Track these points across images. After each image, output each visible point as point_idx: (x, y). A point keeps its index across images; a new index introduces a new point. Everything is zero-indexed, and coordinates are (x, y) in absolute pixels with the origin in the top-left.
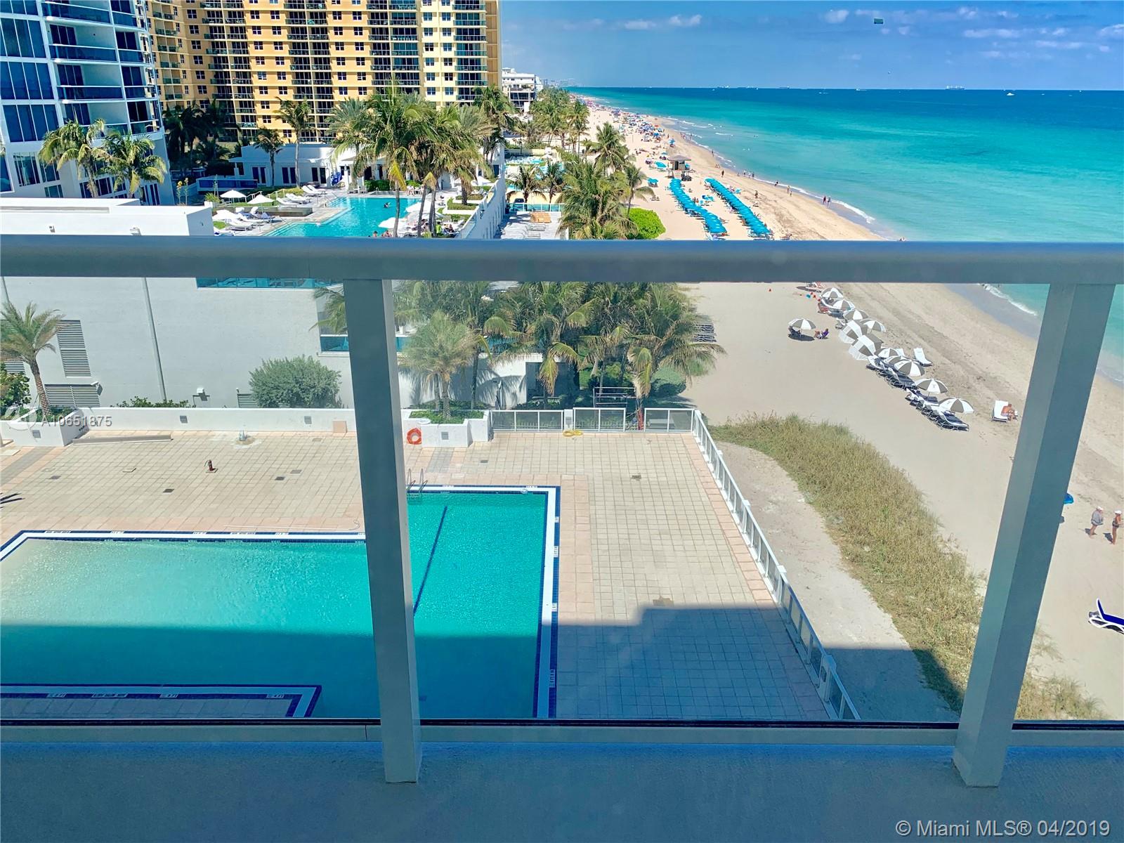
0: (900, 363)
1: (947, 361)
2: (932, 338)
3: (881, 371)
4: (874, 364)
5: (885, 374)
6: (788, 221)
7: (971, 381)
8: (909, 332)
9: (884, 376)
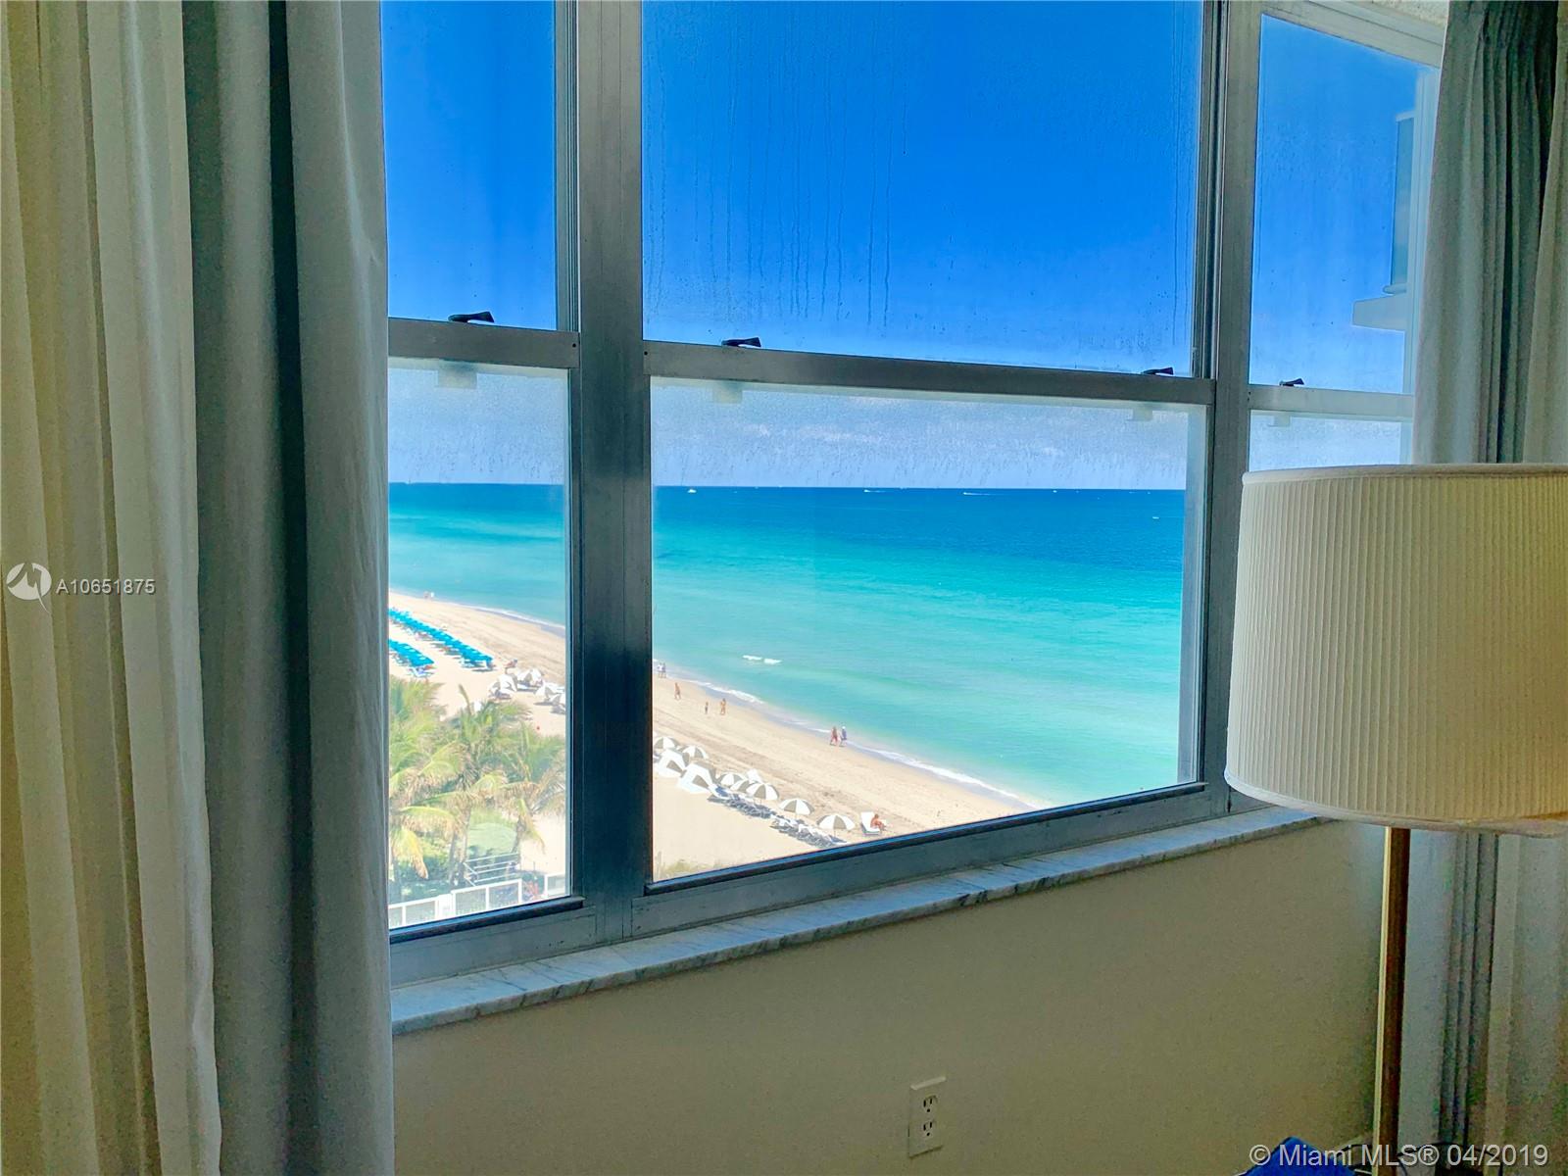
0: (751, 787)
1: (783, 782)
2: (751, 759)
3: (728, 801)
4: (716, 794)
5: (736, 803)
6: (499, 646)
7: (820, 799)
8: (725, 756)
9: (735, 806)
